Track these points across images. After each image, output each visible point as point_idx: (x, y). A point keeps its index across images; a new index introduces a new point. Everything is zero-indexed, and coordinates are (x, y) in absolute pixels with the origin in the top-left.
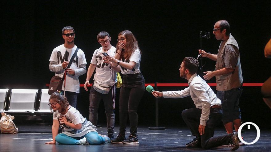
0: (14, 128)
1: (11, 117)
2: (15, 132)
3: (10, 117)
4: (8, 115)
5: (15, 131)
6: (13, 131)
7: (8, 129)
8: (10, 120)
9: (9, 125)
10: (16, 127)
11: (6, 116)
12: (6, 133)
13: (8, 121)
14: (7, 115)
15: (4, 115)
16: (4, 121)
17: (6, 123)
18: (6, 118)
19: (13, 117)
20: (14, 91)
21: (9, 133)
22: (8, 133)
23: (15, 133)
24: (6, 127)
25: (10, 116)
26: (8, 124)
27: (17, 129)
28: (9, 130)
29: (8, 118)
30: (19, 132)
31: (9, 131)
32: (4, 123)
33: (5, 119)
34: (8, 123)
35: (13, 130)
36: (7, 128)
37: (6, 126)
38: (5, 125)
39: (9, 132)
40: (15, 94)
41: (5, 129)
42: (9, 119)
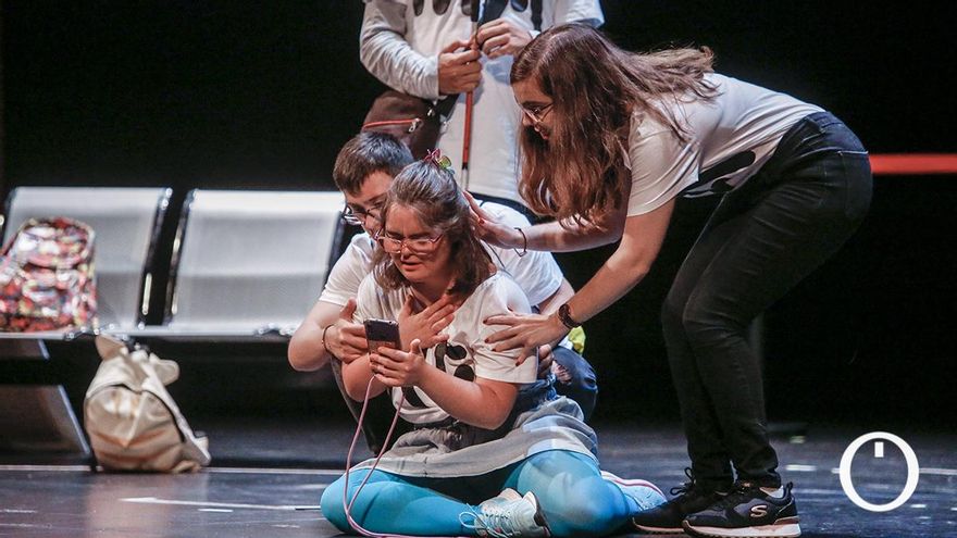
0: (177, 438)
1: (156, 368)
2: (184, 465)
3: (148, 369)
4: (139, 355)
5: (181, 458)
6: (174, 452)
7: (135, 441)
8: (147, 385)
9: (143, 417)
10: (187, 431)
11: (127, 360)
12: (130, 466)
13: (140, 393)
14: (131, 350)
15: (114, 353)
16: (114, 395)
17: (125, 404)
18: (125, 371)
19: (171, 368)
20: (205, 202)
21: (145, 467)
22: (138, 472)
23: (187, 471)
24: (127, 429)
25: (154, 359)
26: (137, 413)
27: (201, 443)
28: (145, 447)
29: (140, 376)
30: (216, 462)
31: (143, 454)
32: (111, 407)
33: (121, 378)
34: (135, 404)
35: (168, 447)
36: (130, 435)
37: (120, 426)
38: (118, 416)
39: (143, 460)
40: (213, 222)
41: (115, 442)
42: (142, 382)
